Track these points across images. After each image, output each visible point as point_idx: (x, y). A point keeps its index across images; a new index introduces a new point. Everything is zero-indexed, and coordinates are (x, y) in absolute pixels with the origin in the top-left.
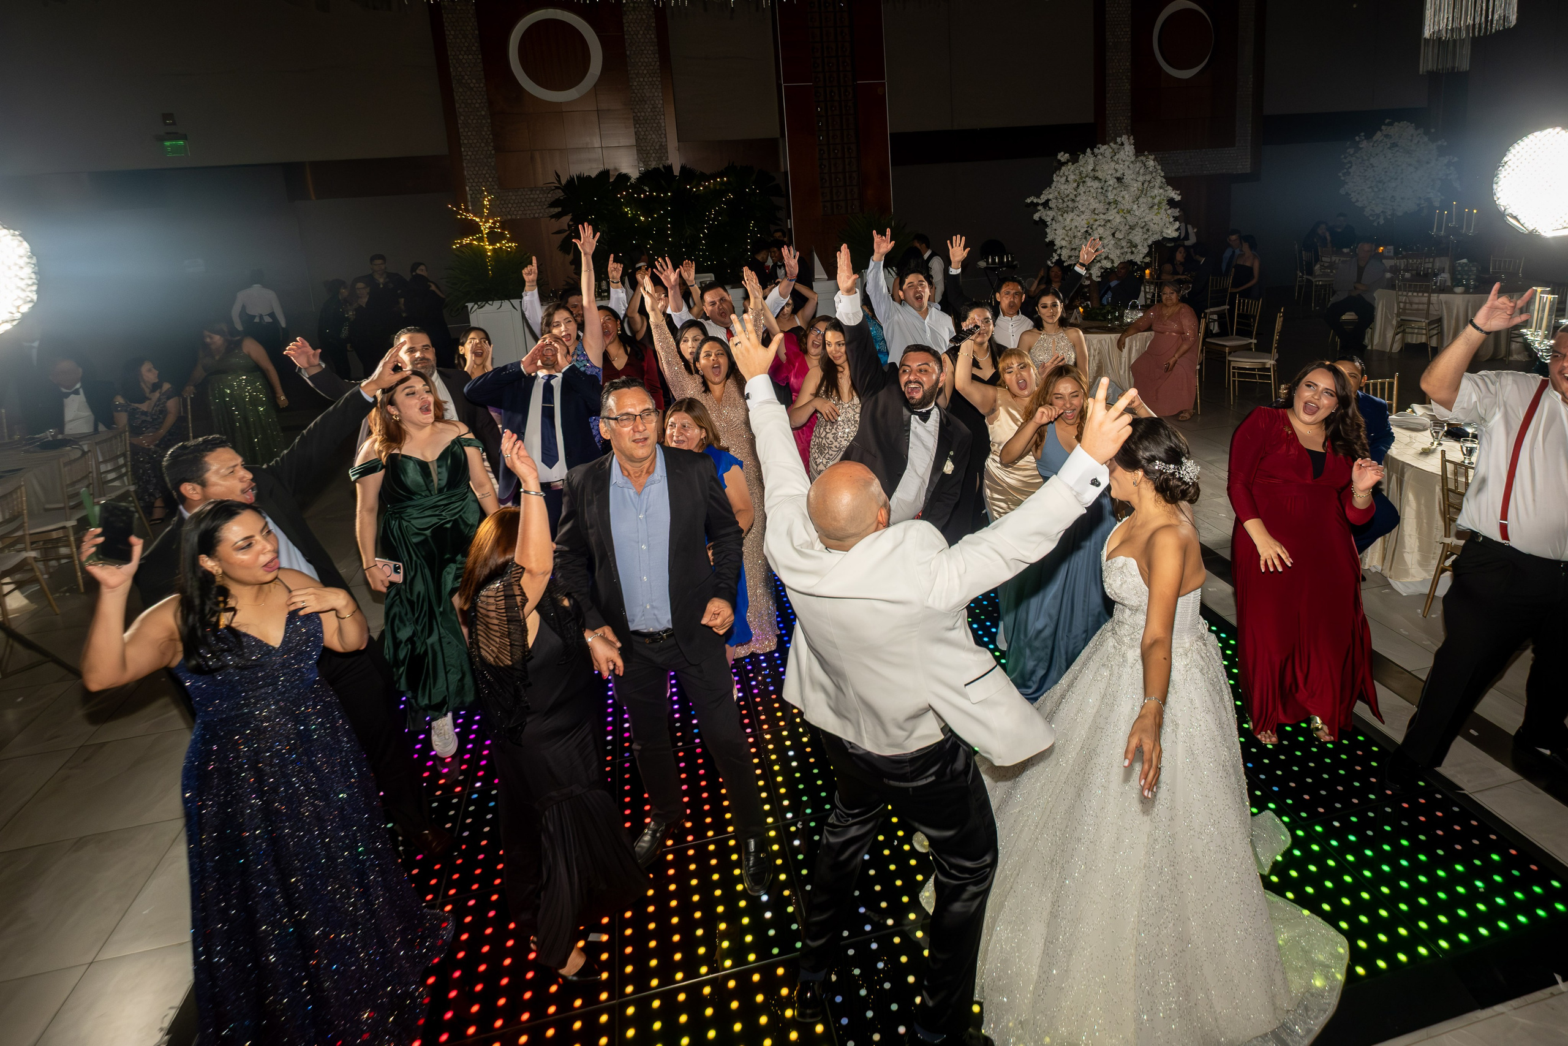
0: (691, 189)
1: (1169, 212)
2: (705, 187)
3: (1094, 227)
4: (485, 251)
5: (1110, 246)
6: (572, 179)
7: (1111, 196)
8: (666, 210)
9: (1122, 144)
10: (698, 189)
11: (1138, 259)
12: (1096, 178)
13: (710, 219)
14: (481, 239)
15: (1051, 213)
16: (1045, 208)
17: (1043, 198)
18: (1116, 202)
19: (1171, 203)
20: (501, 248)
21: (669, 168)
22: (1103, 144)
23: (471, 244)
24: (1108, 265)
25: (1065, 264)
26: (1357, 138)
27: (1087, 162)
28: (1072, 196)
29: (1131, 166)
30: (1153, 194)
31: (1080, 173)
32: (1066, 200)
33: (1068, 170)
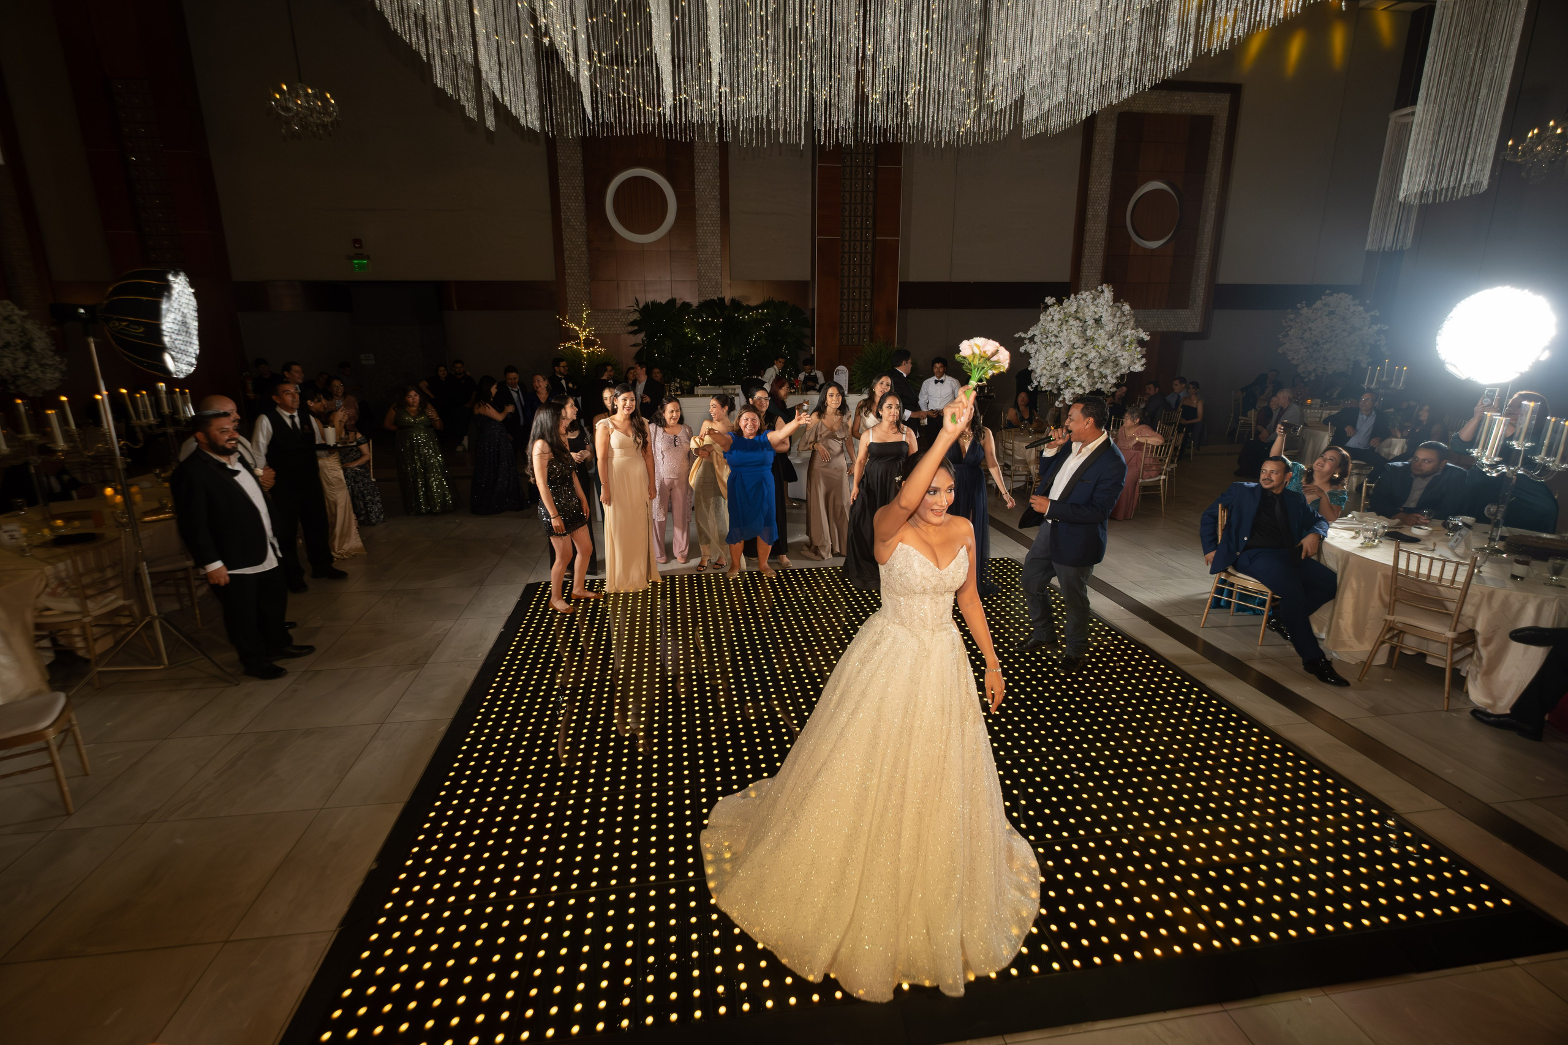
0: (739, 316)
1: (1139, 349)
2: (749, 316)
3: (1072, 359)
4: (580, 353)
5: (1084, 376)
6: (646, 305)
7: (1089, 333)
8: (717, 333)
9: (1103, 291)
10: (744, 318)
11: (1104, 388)
12: (1077, 318)
13: (751, 342)
14: (578, 344)
15: (1035, 347)
16: (1030, 342)
17: (1030, 334)
18: (1093, 340)
19: (1141, 342)
20: (593, 352)
21: (722, 300)
22: (1086, 291)
23: (571, 347)
24: (1080, 391)
25: (1043, 389)
26: (1299, 305)
27: (1071, 305)
28: (1055, 332)
29: (1109, 309)
30: (1125, 334)
31: (1065, 313)
32: (1050, 335)
33: (1055, 312)
